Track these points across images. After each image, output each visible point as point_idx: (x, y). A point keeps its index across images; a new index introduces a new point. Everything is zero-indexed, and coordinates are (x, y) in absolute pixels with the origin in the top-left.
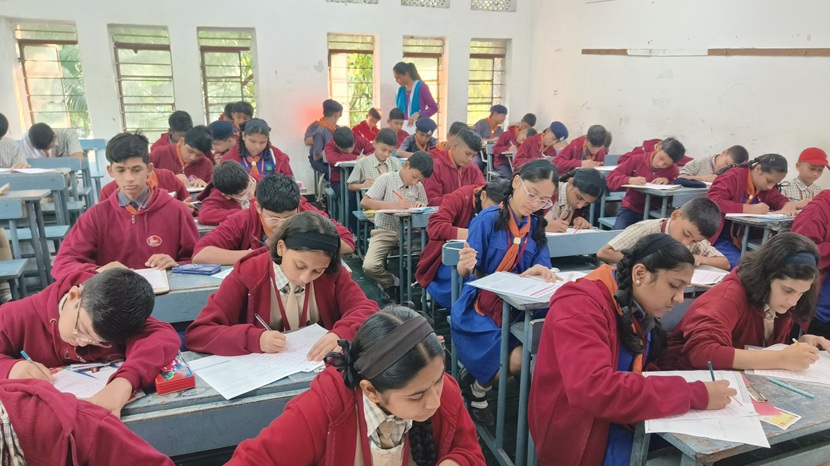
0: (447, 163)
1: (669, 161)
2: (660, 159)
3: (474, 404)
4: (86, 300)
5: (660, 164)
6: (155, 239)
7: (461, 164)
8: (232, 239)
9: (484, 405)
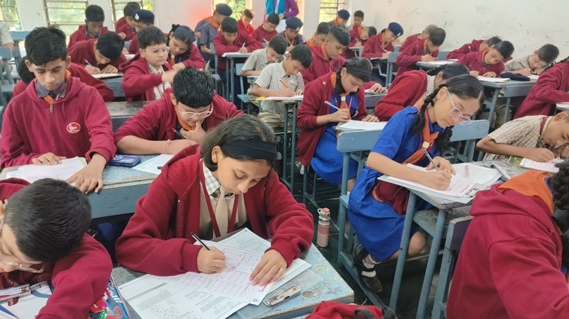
0: (320, 56)
1: (500, 57)
2: (492, 55)
3: (364, 273)
4: (10, 214)
5: (492, 61)
6: (73, 125)
7: (333, 57)
8: (150, 129)
9: (373, 274)
